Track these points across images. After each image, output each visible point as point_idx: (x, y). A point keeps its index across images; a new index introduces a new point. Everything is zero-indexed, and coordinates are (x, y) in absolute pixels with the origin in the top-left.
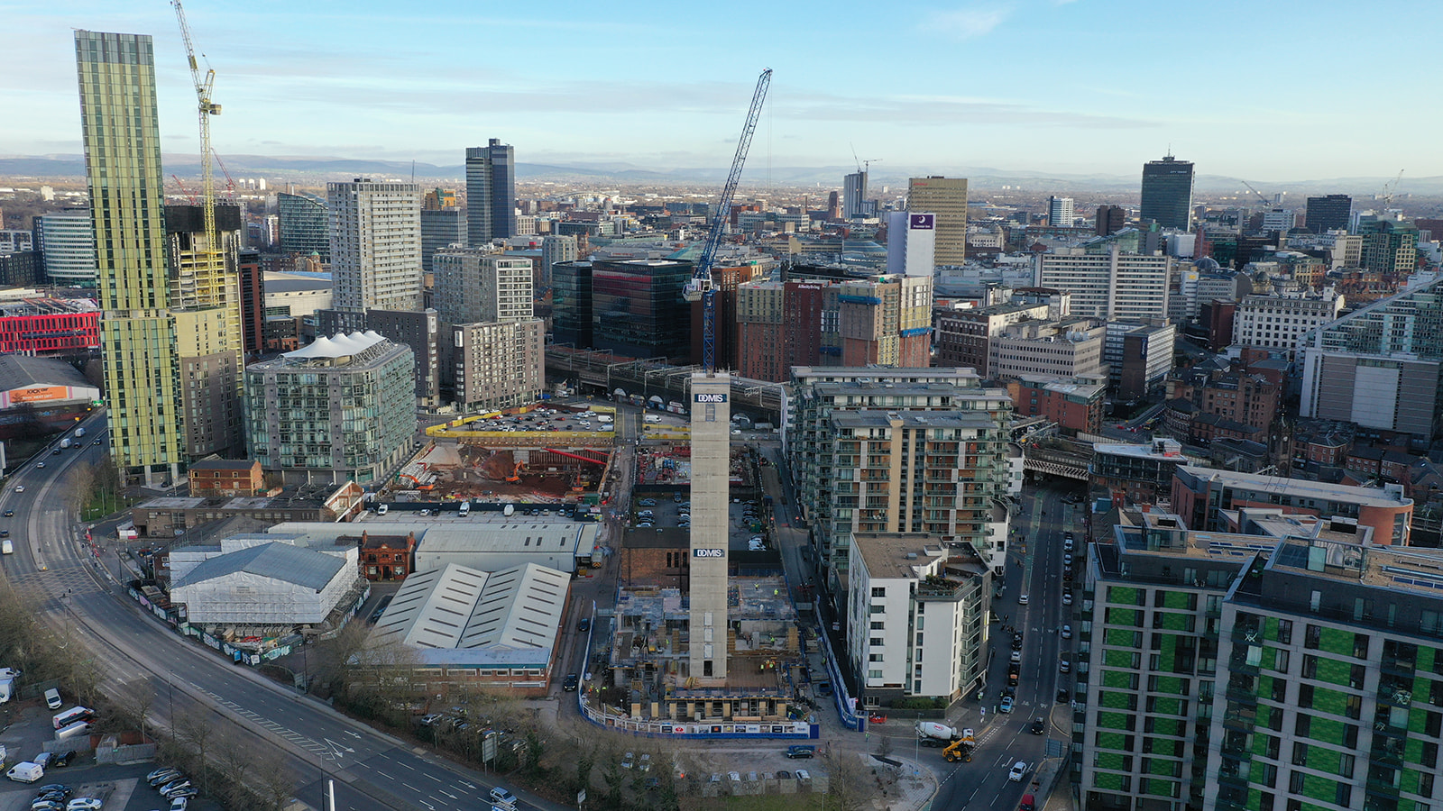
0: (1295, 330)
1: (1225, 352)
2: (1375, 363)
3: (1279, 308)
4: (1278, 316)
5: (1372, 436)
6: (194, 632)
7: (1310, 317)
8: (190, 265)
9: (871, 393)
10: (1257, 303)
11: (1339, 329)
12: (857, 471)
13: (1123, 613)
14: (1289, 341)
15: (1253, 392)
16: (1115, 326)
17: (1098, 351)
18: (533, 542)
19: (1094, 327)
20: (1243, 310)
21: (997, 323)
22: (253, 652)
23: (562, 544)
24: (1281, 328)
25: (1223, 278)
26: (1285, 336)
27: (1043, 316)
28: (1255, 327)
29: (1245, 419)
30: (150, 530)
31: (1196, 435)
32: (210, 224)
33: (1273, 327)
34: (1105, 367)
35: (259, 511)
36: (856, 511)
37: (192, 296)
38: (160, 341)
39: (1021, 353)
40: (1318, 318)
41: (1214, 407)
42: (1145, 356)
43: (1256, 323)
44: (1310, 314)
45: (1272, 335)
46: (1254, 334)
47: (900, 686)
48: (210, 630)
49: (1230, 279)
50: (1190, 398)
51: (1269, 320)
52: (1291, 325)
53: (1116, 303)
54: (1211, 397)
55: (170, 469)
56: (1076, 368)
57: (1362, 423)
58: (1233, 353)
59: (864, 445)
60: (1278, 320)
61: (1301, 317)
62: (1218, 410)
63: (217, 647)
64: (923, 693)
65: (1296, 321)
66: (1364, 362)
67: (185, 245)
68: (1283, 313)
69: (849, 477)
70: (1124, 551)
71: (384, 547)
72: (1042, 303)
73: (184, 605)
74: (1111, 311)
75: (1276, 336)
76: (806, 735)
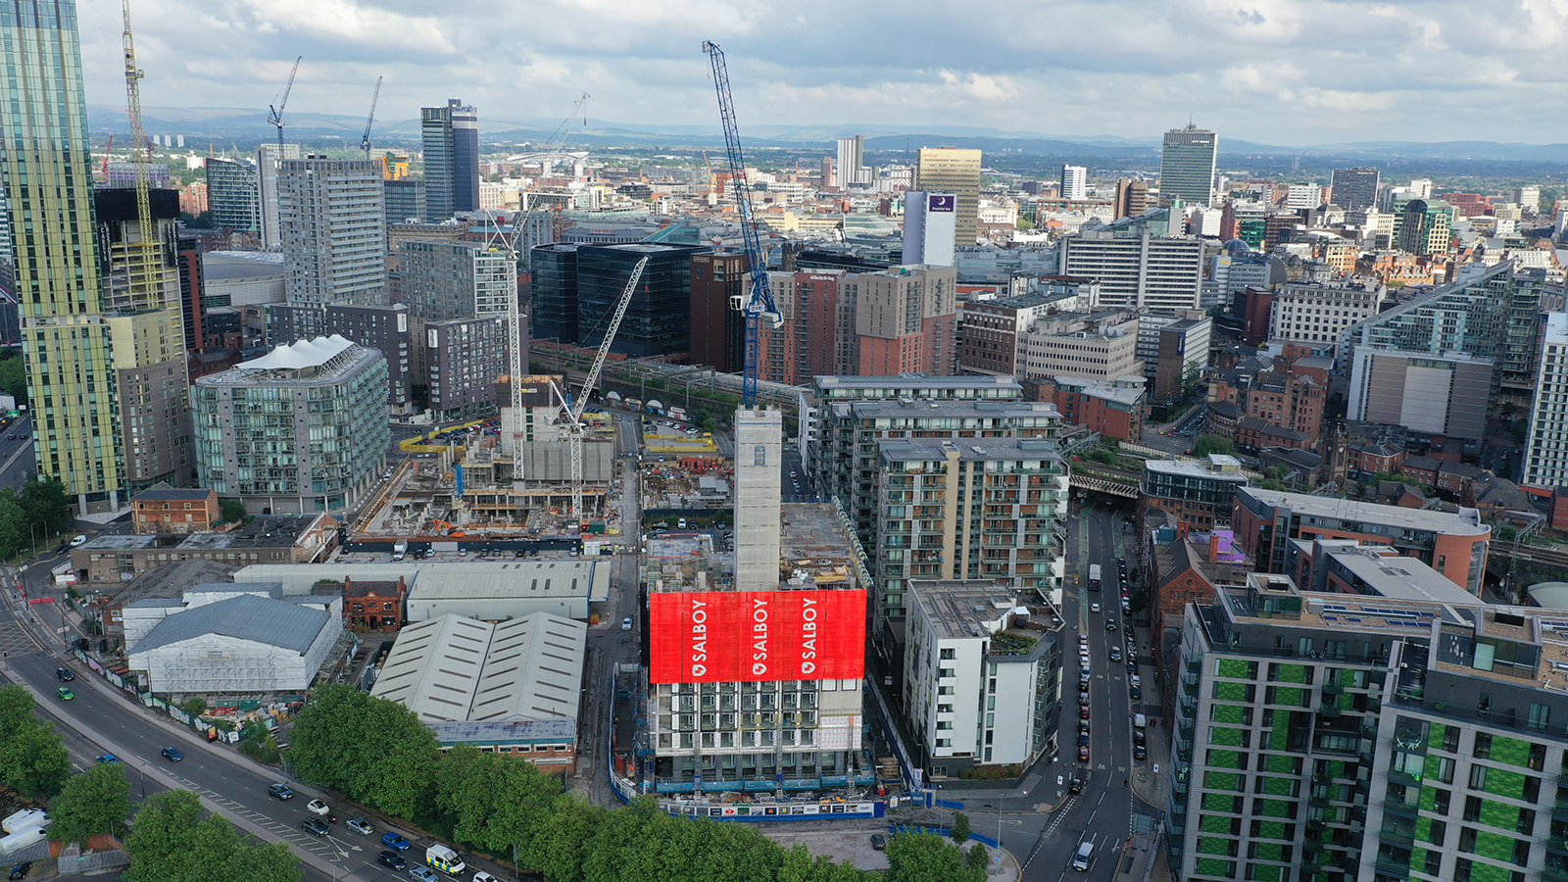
0: (1335, 323)
1: (1266, 348)
2: (1427, 363)
3: (1320, 298)
4: (1319, 307)
5: (1422, 440)
6: (157, 703)
7: (1352, 309)
8: (123, 259)
9: (916, 415)
10: (1297, 293)
11: (1387, 325)
12: (910, 508)
13: (1233, 688)
14: (1330, 334)
15: (1301, 394)
16: (1149, 319)
17: (1132, 347)
18: (541, 584)
19: (1127, 320)
20: (1282, 300)
21: (1025, 317)
22: (231, 727)
23: (574, 587)
24: (1321, 320)
25: (1256, 262)
26: (1325, 329)
27: (1072, 308)
28: (1294, 318)
29: (1292, 423)
30: (91, 576)
31: (1241, 441)
32: (144, 210)
33: (1313, 319)
34: (1139, 364)
35: (220, 551)
36: (908, 552)
37: (124, 294)
38: (94, 352)
39: (1051, 350)
40: (1360, 310)
41: (1260, 411)
42: (1181, 353)
43: (1295, 314)
44: (1351, 305)
45: (1312, 328)
46: (1293, 326)
47: (969, 754)
48: (176, 700)
49: (1263, 264)
50: (1234, 401)
51: (1309, 311)
52: (1332, 317)
53: (1146, 292)
54: (1257, 399)
55: (108, 498)
56: (1110, 367)
57: (1411, 427)
58: (1275, 349)
59: (918, 480)
60: (1318, 312)
61: (1342, 309)
62: (1263, 414)
63: (187, 721)
64: (995, 761)
65: (1337, 313)
66: (1415, 362)
67: (116, 236)
68: (1324, 304)
69: (901, 514)
70: (1234, 619)
71: (371, 595)
72: (1070, 294)
73: (145, 674)
74: (1141, 300)
75: (1316, 328)
76: (869, 814)
